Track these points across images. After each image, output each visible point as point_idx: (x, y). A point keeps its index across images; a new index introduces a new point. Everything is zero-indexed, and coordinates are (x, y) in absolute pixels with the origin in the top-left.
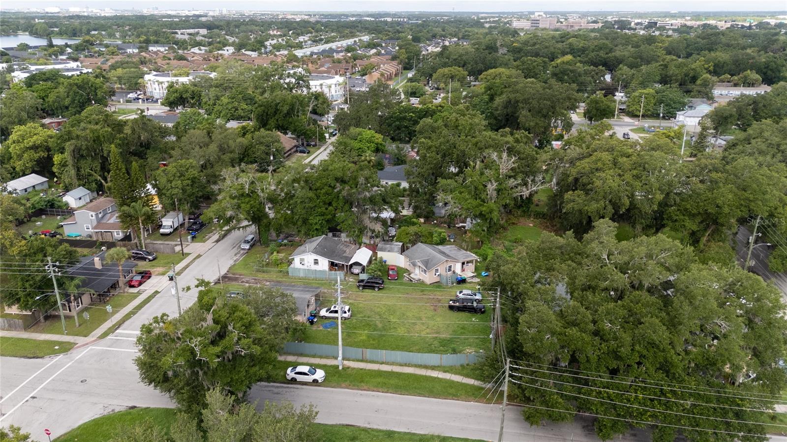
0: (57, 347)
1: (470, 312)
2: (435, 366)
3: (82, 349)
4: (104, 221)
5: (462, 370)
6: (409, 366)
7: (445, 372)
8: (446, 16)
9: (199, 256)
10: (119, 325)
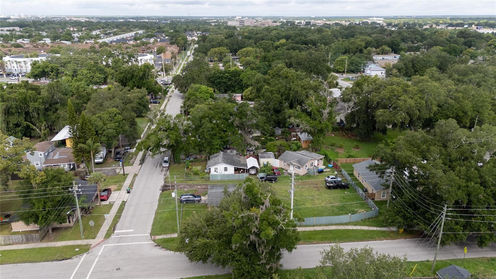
0: (77, 250)
1: (340, 188)
2: (347, 223)
3: (97, 247)
4: (50, 158)
5: (363, 222)
6: (331, 225)
7: (355, 225)
8: (182, 19)
9: (136, 175)
10: (113, 227)
